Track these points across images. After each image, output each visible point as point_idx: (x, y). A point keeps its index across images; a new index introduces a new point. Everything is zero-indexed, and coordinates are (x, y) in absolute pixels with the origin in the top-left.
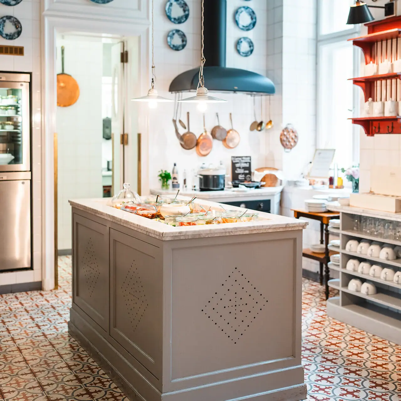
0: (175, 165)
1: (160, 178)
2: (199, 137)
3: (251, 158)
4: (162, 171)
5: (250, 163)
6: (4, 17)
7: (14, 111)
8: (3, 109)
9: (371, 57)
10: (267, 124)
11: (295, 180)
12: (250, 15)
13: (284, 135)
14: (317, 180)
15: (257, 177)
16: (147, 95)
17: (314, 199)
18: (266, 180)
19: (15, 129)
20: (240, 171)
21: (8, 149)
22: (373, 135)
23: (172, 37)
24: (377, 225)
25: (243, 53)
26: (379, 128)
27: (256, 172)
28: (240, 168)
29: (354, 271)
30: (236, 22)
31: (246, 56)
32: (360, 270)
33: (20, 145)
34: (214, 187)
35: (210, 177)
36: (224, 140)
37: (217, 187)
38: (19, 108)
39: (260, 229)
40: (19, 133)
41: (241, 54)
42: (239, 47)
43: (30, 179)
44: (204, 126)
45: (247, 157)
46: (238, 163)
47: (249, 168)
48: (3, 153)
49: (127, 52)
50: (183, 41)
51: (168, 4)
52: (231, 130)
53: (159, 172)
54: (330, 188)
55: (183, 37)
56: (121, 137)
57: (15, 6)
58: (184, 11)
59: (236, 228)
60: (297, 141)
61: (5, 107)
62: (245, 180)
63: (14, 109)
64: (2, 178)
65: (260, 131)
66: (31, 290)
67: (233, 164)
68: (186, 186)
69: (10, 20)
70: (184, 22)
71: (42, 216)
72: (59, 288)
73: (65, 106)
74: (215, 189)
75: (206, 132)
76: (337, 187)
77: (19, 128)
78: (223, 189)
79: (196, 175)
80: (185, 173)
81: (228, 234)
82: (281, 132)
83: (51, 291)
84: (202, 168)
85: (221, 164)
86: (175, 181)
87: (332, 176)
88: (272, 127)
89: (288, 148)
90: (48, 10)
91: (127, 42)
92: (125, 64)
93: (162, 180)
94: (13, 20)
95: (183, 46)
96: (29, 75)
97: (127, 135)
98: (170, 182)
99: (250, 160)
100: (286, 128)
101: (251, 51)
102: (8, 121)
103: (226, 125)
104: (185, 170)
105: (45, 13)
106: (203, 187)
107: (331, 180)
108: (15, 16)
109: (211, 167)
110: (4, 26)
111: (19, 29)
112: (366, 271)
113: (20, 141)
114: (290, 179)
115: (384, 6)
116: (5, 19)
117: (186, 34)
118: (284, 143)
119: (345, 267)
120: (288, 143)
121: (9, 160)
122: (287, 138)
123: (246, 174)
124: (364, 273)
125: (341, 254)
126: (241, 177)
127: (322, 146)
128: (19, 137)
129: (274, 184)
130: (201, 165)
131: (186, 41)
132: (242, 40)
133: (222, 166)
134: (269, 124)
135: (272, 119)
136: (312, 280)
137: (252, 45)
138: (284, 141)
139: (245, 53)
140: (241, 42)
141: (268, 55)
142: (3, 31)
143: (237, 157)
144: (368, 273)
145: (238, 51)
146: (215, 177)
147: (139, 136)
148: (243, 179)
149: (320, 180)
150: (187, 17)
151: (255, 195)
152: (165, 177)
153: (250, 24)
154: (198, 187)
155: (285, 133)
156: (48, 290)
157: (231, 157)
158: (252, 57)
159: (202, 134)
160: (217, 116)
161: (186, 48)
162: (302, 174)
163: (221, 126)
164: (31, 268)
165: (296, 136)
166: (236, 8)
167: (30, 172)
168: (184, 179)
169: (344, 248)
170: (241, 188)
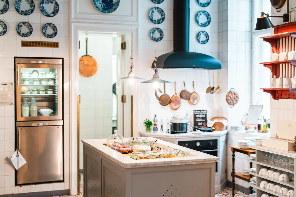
0: (155, 116)
1: (145, 124)
2: (172, 98)
3: (207, 111)
4: (146, 120)
5: (206, 115)
6: (46, 24)
7: (53, 82)
8: (46, 81)
9: (276, 48)
10: (217, 89)
11: (236, 126)
12: (207, 16)
13: (229, 96)
14: (251, 126)
15: (210, 124)
16: (128, 76)
17: (245, 139)
18: (216, 126)
19: (53, 93)
20: (200, 120)
21: (49, 106)
22: (278, 99)
23: (153, 33)
24: (278, 159)
25: (202, 42)
26: (281, 95)
27: (209, 121)
28: (199, 118)
29: (265, 188)
30: (197, 22)
31: (204, 43)
32: (267, 188)
33: (56, 103)
34: (180, 131)
35: (177, 124)
36: (189, 99)
37: (182, 131)
38: (56, 80)
39: (187, 162)
40: (56, 96)
41: (201, 42)
42: (199, 38)
43: (63, 125)
44: (175, 90)
45: (204, 110)
46: (198, 114)
47: (205, 118)
48: (47, 108)
49: (125, 43)
50: (161, 35)
51: (151, 11)
52: (193, 93)
53: (145, 120)
54: (258, 132)
55: (161, 32)
56: (121, 97)
57: (53, 17)
58: (162, 15)
59: (171, 162)
60: (238, 100)
61: (47, 80)
62: (203, 125)
63: (53, 81)
64: (45, 124)
65: (212, 93)
66: (63, 195)
67: (195, 115)
68: (162, 130)
69: (50, 26)
70: (161, 23)
71: (70, 148)
72: (80, 194)
73: (88, 76)
74: (181, 132)
75: (176, 94)
76: (263, 132)
77: (56, 93)
78: (186, 132)
79: (168, 122)
80: (162, 121)
81: (166, 165)
82: (226, 94)
83: (75, 196)
84: (174, 118)
85: (186, 115)
86: (156, 126)
87: (260, 123)
88: (220, 91)
89: (232, 105)
90: (73, 19)
91: (125, 36)
92: (124, 50)
93: (146, 126)
94: (52, 26)
95: (161, 38)
96: (61, 60)
97: (125, 96)
98: (152, 127)
99: (206, 112)
100: (230, 92)
101: (208, 40)
102: (50, 88)
103: (190, 89)
104: (162, 119)
105: (72, 20)
106: (173, 131)
107: (259, 127)
108: (53, 23)
109: (178, 117)
110: (46, 30)
111: (56, 31)
112: (271, 189)
113: (56, 101)
114: (232, 126)
115: (283, 16)
116: (47, 25)
117: (163, 31)
118: (229, 101)
119: (259, 185)
120: (231, 102)
121: (50, 113)
122: (231, 98)
123: (203, 122)
124: (270, 190)
125: (256, 177)
126: (200, 124)
127: (255, 103)
128: (56, 99)
129: (221, 129)
130: (173, 116)
131: (163, 35)
132: (201, 33)
133: (187, 117)
134: (218, 89)
135: (219, 86)
136: (246, 193)
137: (207, 36)
138: (229, 100)
139: (203, 42)
140: (200, 34)
141: (219, 43)
142: (46, 32)
143: (197, 111)
144: (272, 190)
145: (198, 41)
146: (181, 124)
147: (132, 97)
148: (201, 125)
149: (253, 126)
150: (163, 19)
151: (206, 136)
152: (148, 124)
153: (206, 23)
154: (170, 131)
155: (230, 95)
156: (73, 195)
157: (193, 111)
158: (207, 44)
159: (174, 95)
160: (184, 83)
161: (163, 39)
162: (242, 122)
163: (187, 90)
164: (63, 181)
165: (237, 97)
166: (197, 12)
167: (62, 121)
168: (161, 125)
169: (258, 173)
170: (197, 131)
